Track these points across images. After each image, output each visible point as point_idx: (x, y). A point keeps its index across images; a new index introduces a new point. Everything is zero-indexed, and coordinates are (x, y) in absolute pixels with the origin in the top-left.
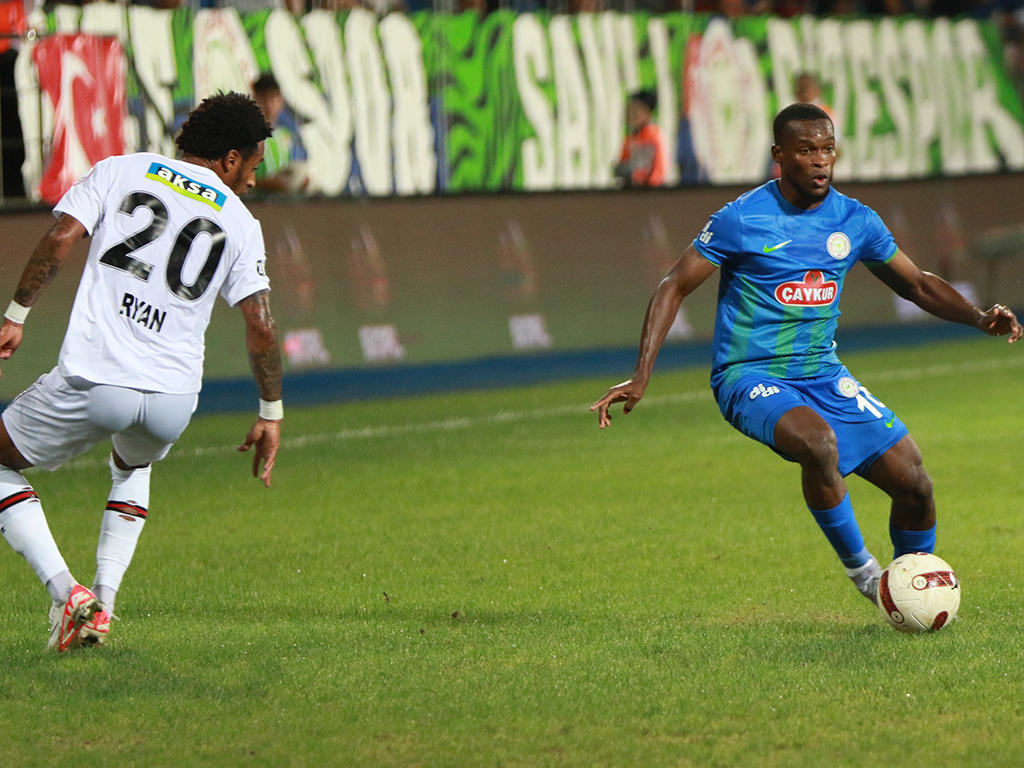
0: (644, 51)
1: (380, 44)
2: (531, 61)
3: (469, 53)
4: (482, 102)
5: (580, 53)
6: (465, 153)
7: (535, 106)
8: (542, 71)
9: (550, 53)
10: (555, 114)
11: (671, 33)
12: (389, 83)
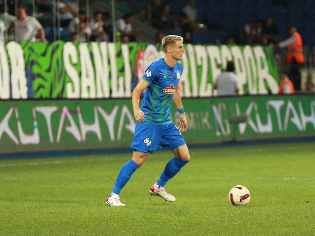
0: (119, 54)
1: (7, 51)
2: (70, 56)
3: (44, 54)
4: (49, 70)
5: (91, 55)
6: (41, 86)
7: (72, 72)
8: (75, 60)
9: (79, 55)
10: (80, 75)
11: (131, 49)
12: (9, 64)
